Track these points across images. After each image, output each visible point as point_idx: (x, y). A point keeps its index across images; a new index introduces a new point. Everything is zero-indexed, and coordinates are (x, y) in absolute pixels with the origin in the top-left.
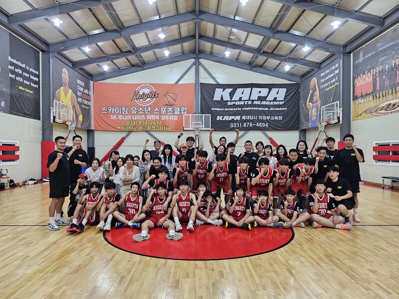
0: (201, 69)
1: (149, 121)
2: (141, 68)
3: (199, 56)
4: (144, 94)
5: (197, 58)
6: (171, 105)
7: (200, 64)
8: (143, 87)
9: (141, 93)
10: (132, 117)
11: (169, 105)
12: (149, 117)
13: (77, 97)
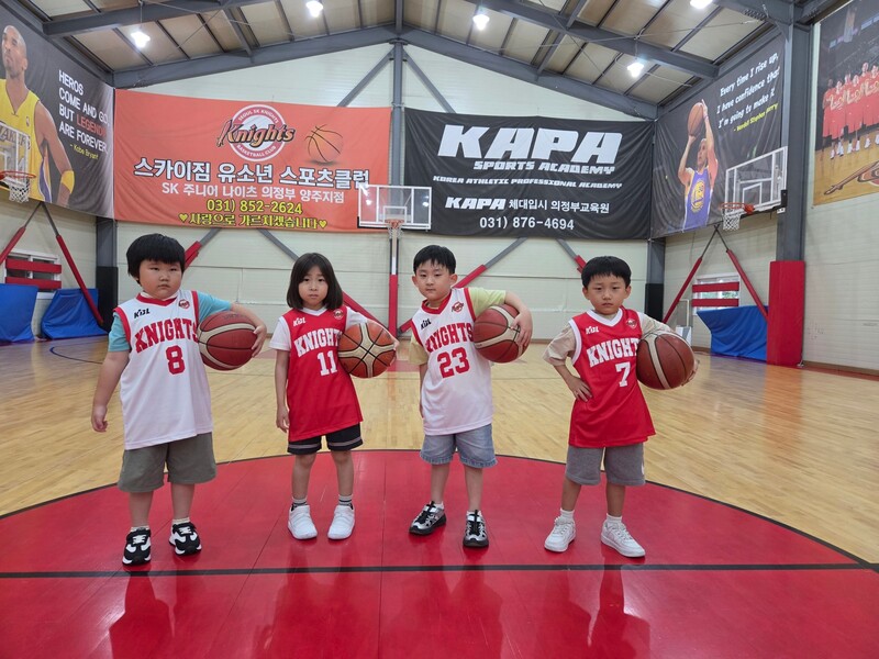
0: (408, 71)
1: (269, 202)
2: (247, 60)
3: (402, 37)
4: (254, 129)
5: (399, 42)
6: (326, 164)
7: (405, 58)
8: (253, 112)
9: (247, 127)
10: (220, 191)
11: (324, 164)
12: (268, 192)
13: (58, 119)
